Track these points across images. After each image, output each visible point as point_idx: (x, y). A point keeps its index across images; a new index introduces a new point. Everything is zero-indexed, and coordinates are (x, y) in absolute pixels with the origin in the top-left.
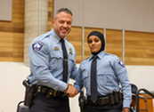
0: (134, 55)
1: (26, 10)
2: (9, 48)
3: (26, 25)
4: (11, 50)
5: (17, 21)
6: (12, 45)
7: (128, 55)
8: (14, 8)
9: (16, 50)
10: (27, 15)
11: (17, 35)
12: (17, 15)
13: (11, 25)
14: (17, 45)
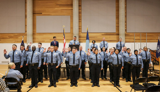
0: (152, 39)
1: (119, 30)
2: (115, 39)
3: (120, 33)
4: (116, 40)
5: (117, 32)
6: (116, 38)
7: (148, 40)
8: (116, 29)
9: (117, 40)
10: (120, 31)
11: (117, 36)
12: (117, 31)
13: (116, 34)
14: (117, 38)
